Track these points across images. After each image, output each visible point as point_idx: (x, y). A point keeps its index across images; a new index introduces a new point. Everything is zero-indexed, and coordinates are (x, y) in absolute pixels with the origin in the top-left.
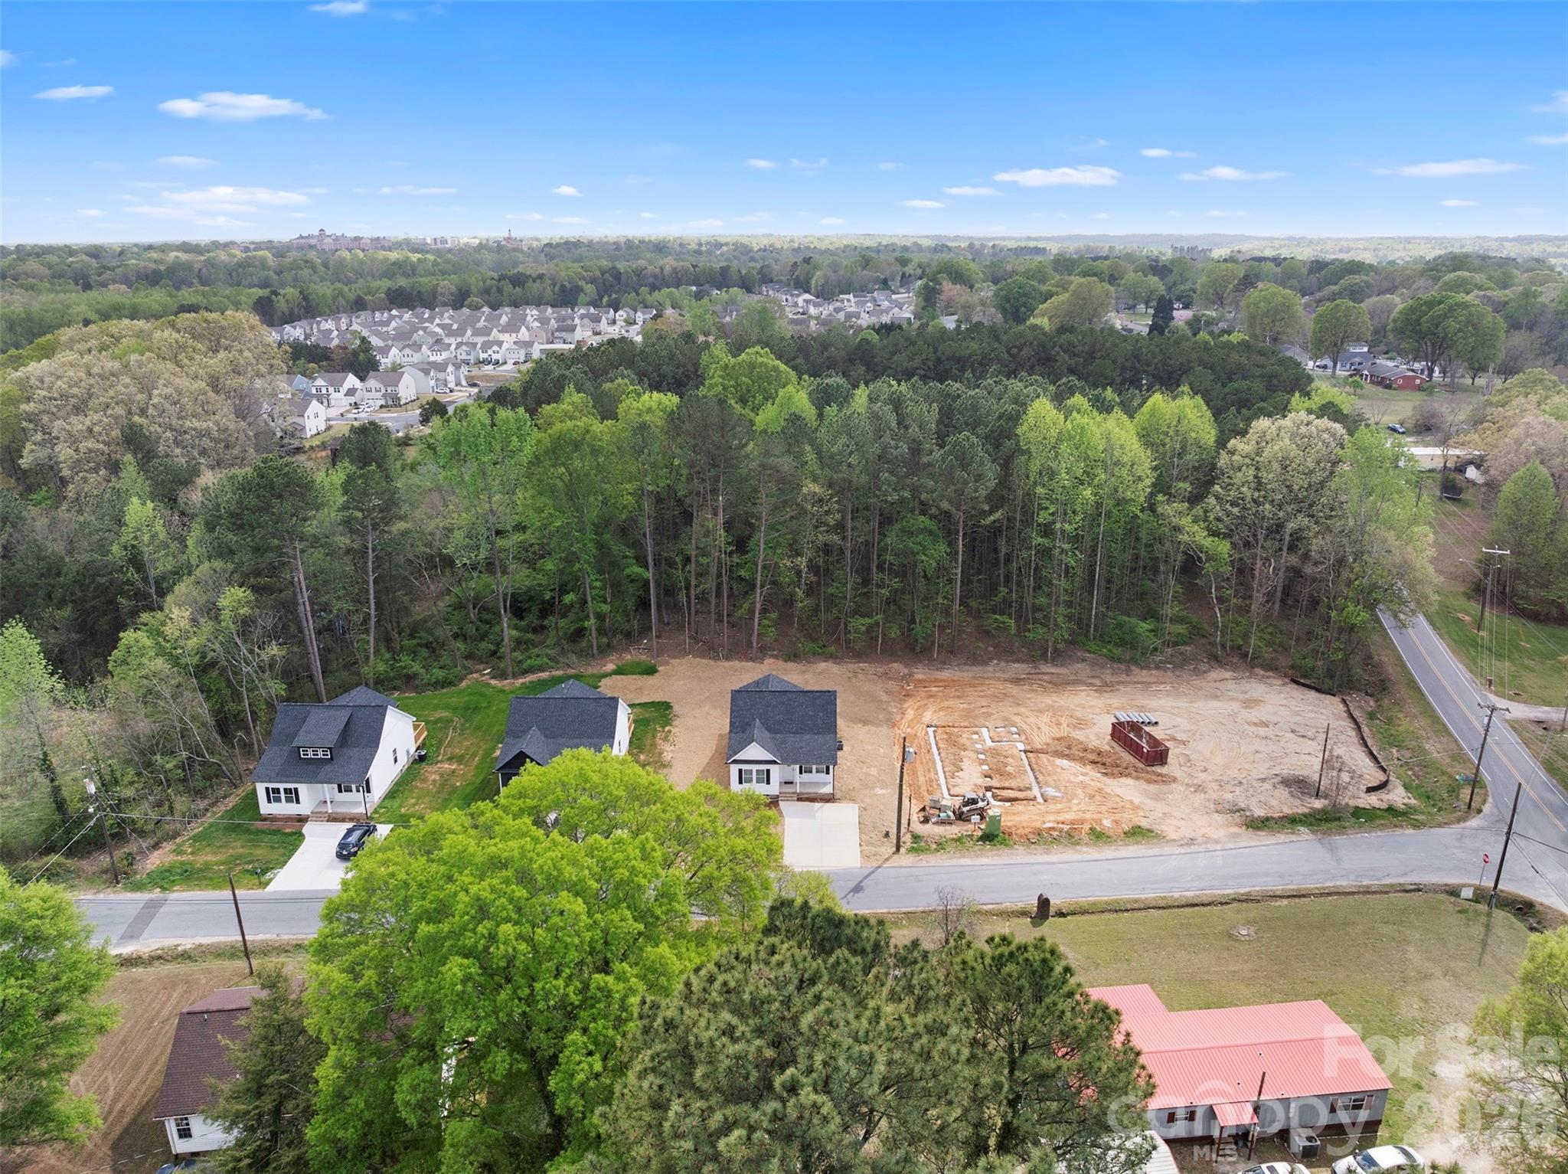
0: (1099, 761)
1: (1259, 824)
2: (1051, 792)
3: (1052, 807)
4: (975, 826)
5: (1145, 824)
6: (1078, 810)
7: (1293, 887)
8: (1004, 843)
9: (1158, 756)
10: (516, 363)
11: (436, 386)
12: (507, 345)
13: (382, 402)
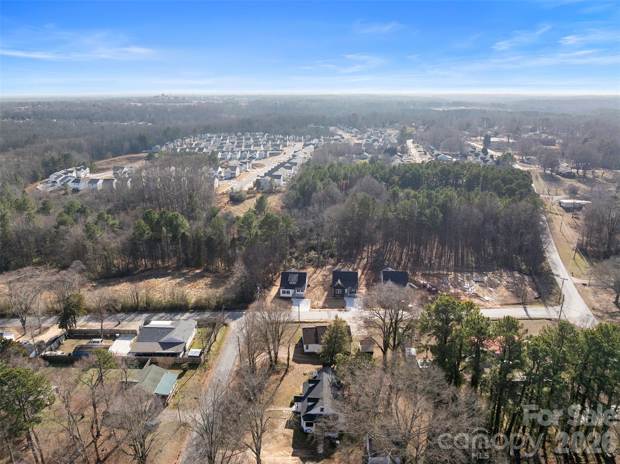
10: (262, 158)
11: (244, 169)
12: (258, 152)
13: (231, 176)
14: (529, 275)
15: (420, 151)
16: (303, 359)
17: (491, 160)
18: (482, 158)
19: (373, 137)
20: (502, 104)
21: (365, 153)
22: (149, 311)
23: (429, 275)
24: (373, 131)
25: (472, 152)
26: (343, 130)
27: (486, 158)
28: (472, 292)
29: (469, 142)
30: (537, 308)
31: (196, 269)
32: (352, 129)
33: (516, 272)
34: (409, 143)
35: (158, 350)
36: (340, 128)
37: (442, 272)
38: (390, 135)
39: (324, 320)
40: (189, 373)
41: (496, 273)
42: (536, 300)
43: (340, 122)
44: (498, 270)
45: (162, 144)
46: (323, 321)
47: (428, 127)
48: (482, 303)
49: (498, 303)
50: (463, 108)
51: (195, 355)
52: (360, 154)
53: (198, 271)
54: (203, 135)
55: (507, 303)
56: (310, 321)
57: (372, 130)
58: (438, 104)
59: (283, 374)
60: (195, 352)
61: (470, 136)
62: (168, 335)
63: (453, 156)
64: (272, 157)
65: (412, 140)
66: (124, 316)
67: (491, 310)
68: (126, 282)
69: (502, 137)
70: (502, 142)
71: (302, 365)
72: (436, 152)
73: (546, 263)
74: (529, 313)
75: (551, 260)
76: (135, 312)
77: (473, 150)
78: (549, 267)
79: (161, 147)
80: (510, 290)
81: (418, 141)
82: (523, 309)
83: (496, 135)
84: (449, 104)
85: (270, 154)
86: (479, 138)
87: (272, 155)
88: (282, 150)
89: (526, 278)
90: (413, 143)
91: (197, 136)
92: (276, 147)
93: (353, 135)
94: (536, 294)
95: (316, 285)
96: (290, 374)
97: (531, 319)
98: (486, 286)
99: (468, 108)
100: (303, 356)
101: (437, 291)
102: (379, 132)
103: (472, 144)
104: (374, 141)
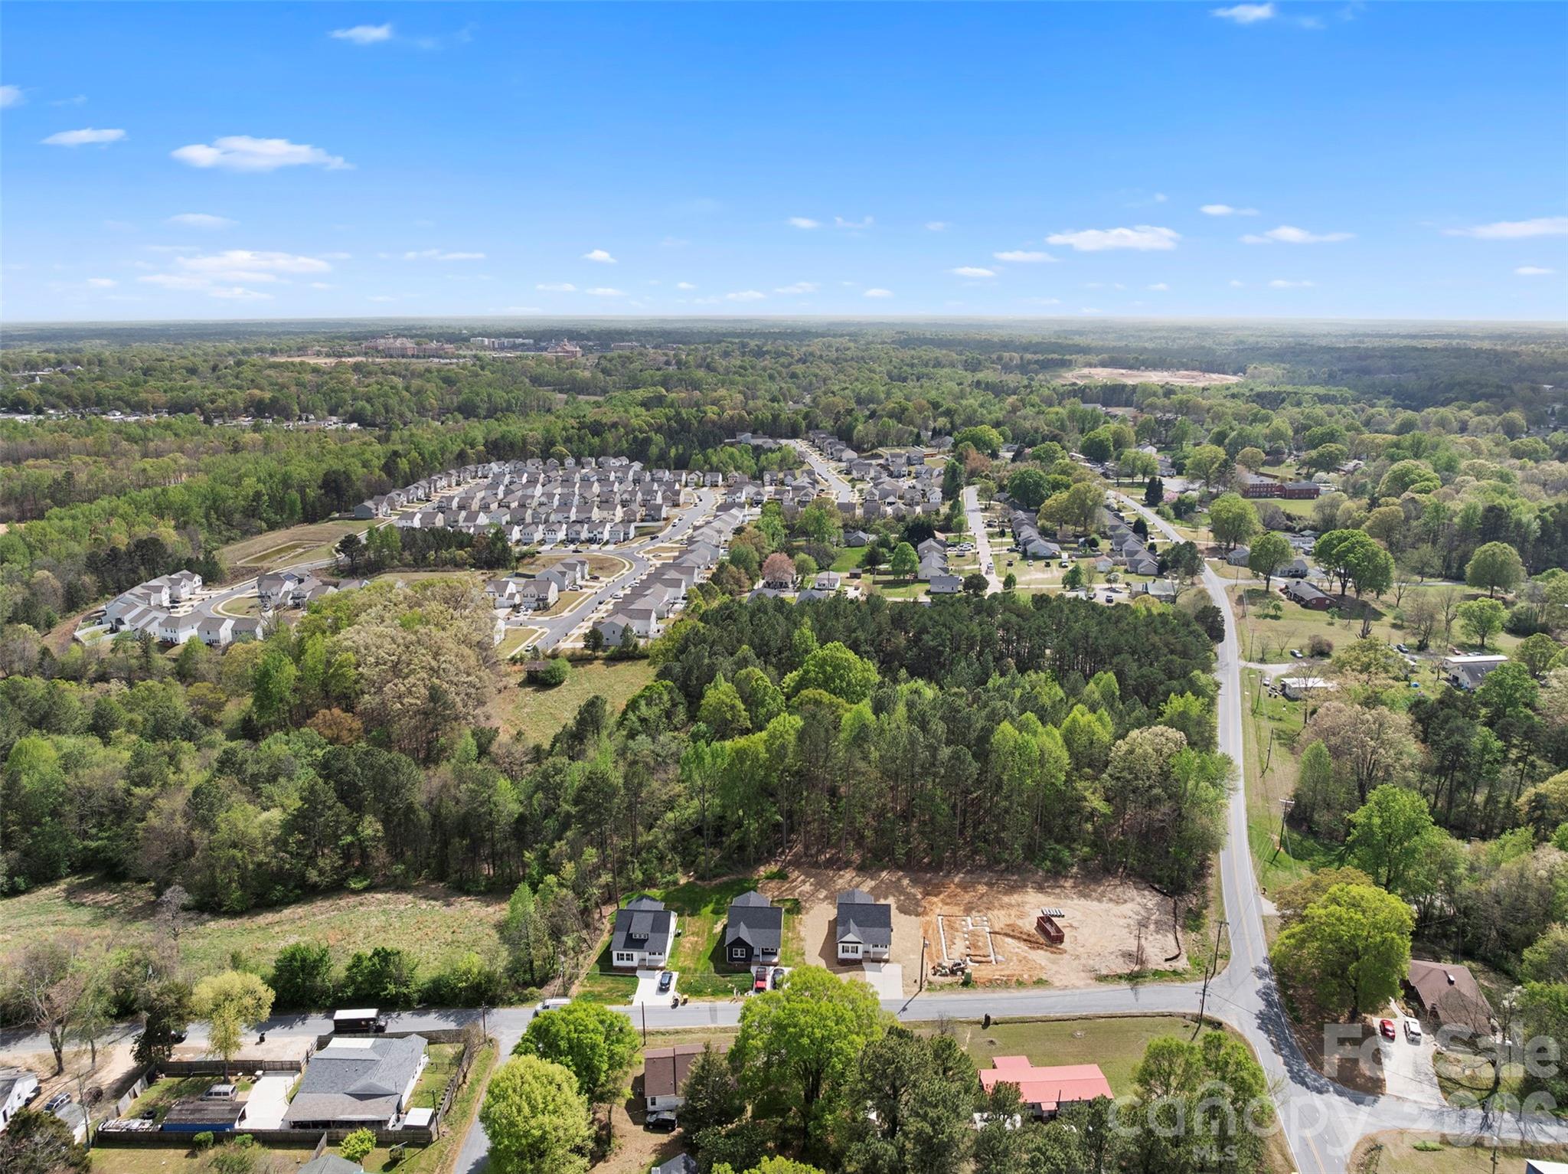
0: (1029, 940)
1: (1102, 979)
2: (1000, 958)
3: (999, 967)
4: (959, 978)
5: (1044, 977)
6: (1013, 969)
7: (1109, 1012)
8: (973, 987)
9: (1060, 939)
10: (616, 542)
11: (570, 583)
12: (608, 527)
13: (536, 605)
15: (990, 525)
17: (1148, 559)
21: (860, 532)
26: (821, 450)
27: (1138, 552)
32: (841, 450)
35: (342, 1113)
40: (403, 1165)
42: (1168, 964)
45: (380, 495)
51: (420, 1123)
54: (481, 466)
60: (418, 1117)
61: (1117, 474)
62: (365, 1077)
64: (641, 540)
65: (976, 488)
71: (639, 1143)
79: (376, 504)
87: (641, 531)
88: (665, 519)
90: (979, 496)
91: (466, 470)
92: (653, 510)
93: (843, 467)
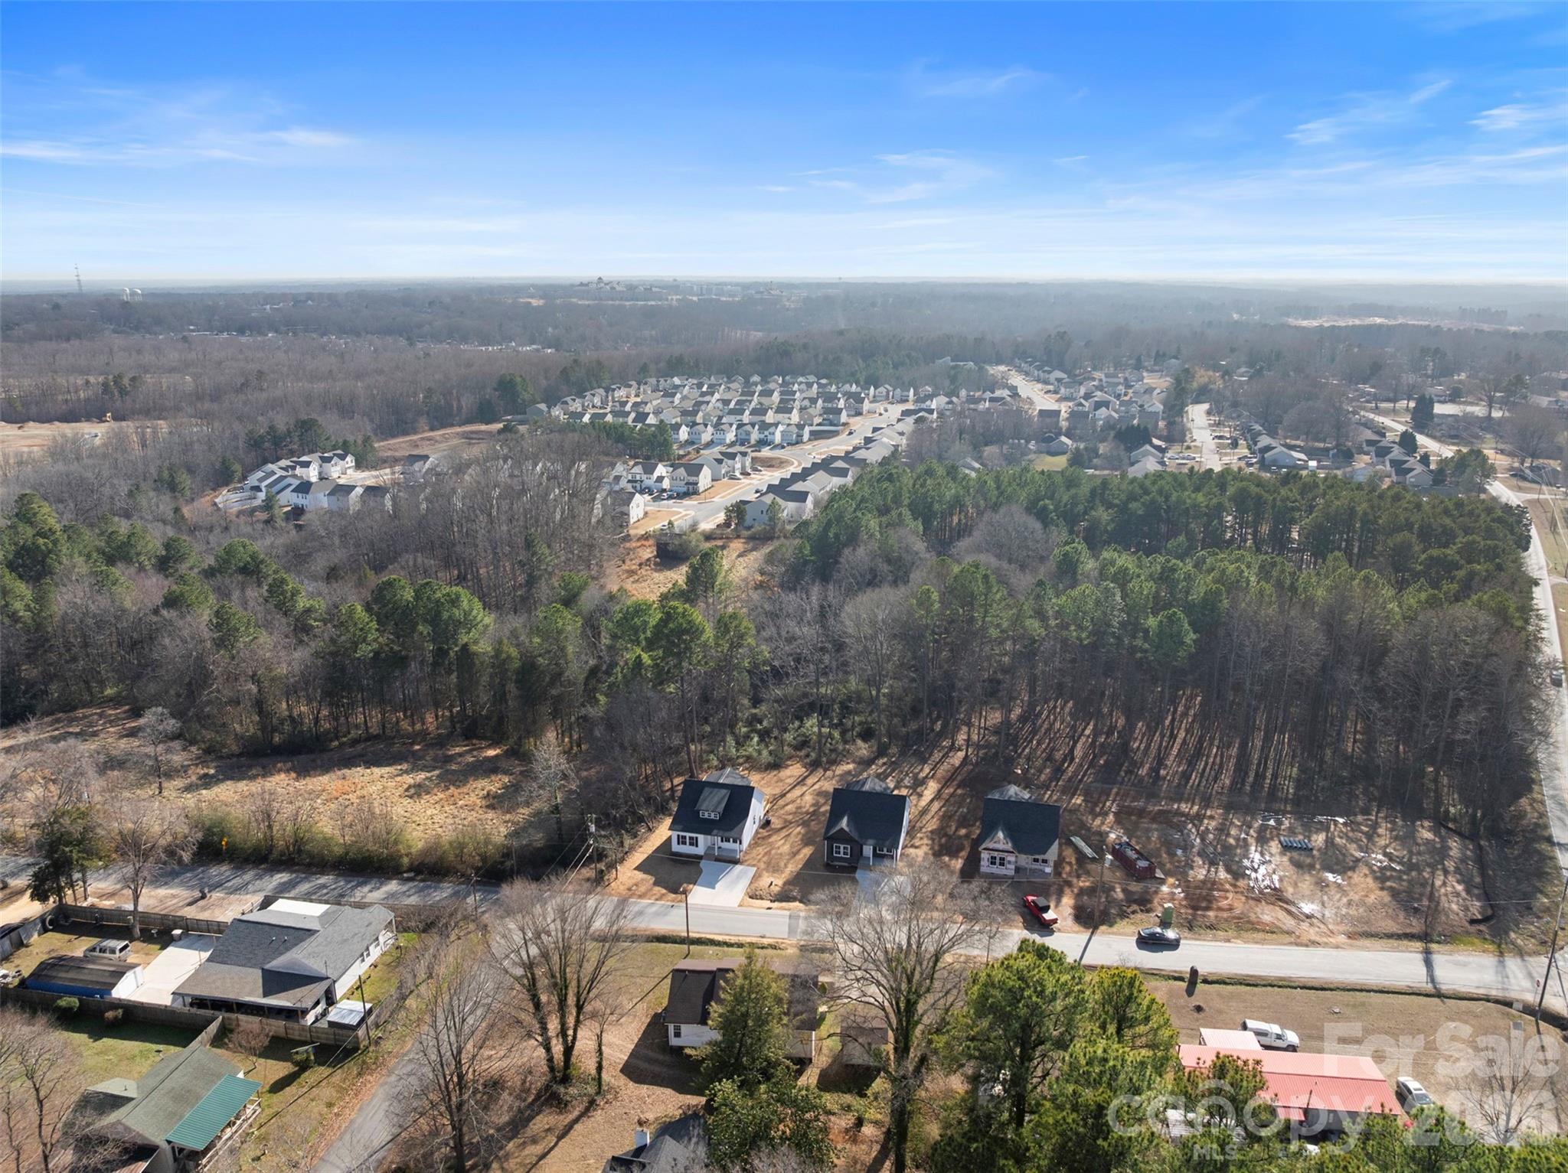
10: (789, 444)
11: (727, 473)
12: (781, 428)
13: (685, 489)
14: (1470, 836)
15: (1220, 437)
16: (657, 1069)
17: (1419, 468)
18: (1393, 463)
19: (1099, 395)
20: (1493, 310)
21: (1064, 439)
22: (298, 864)
23: (1141, 813)
24: (1104, 380)
25: (1370, 443)
26: (1027, 374)
27: (1407, 461)
28: (1268, 882)
29: (1371, 416)
30: (1471, 959)
31: (489, 747)
32: (1049, 372)
33: (1426, 824)
34: (1197, 415)
35: (249, 995)
36: (1020, 370)
37: (1184, 807)
38: (1149, 391)
39: (771, 941)
40: (310, 1077)
41: (1360, 824)
42: (1473, 929)
43: (1022, 355)
44: (1366, 812)
45: (552, 399)
46: (766, 941)
47: (1259, 372)
48: (1289, 922)
49: (1342, 928)
50: (1378, 320)
51: (346, 1021)
52: (1050, 440)
53: (491, 753)
54: (662, 380)
55: (1373, 930)
56: (727, 938)
57: (1103, 377)
58: (1309, 312)
59: (576, 1113)
60: (348, 1010)
61: (1376, 398)
62: (294, 950)
63: (1311, 454)
64: (816, 443)
65: (1206, 406)
66: (228, 873)
67: (1312, 950)
68: (288, 771)
69: (1472, 404)
70: (1466, 416)
71: (644, 1090)
72: (1265, 441)
73: (1534, 800)
74: (1439, 973)
75: (1551, 792)
76: (261, 864)
77: (1376, 438)
78: (1542, 815)
79: (549, 407)
80: (1388, 884)
81: (1222, 407)
82: (1420, 957)
83: (1454, 397)
84: (1340, 312)
85: (812, 433)
86: (1403, 404)
87: (816, 436)
88: (844, 424)
89: (1455, 846)
90: (1209, 413)
91: (646, 384)
92: (831, 414)
93: (1051, 387)
94: (1476, 907)
95: (786, 821)
96: (598, 1115)
97: (1439, 995)
98: (1312, 867)
99: (1393, 322)
100: (661, 1057)
101: (1150, 870)
102: (1122, 381)
103: (1380, 419)
104: (1098, 405)
